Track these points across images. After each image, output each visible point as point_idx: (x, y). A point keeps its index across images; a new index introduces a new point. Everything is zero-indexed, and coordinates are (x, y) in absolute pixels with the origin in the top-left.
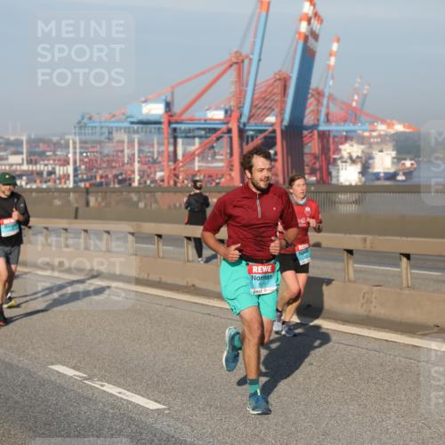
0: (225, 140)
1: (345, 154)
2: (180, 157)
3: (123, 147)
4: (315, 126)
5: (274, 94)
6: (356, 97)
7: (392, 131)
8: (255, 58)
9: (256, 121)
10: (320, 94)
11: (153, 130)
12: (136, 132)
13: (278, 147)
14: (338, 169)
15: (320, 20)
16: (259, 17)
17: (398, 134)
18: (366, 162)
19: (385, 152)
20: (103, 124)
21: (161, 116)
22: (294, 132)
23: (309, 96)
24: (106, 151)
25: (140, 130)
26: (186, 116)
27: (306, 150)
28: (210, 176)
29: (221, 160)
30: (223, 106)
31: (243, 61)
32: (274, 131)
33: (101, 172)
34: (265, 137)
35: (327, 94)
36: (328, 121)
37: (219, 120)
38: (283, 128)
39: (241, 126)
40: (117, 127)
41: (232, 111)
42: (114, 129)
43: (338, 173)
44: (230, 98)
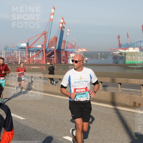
0: (42, 52)
1: (71, 56)
2: (30, 57)
3: (16, 54)
4: (64, 49)
5: (54, 42)
6: (74, 43)
7: (82, 51)
8: (49, 32)
9: (49, 48)
10: (65, 42)
11: (24, 50)
12: (19, 50)
13: (55, 54)
14: (69, 60)
15: (65, 24)
16: (50, 22)
17: (84, 52)
20: (11, 48)
21: (26, 47)
22: (59, 51)
23: (62, 42)
24: (12, 55)
26: (32, 47)
27: (62, 55)
28: (38, 62)
29: (41, 58)
30: (41, 44)
31: (46, 33)
32: (54, 51)
33: (10, 60)
34: (52, 52)
35: (67, 41)
36: (67, 48)
37: (40, 48)
38: (56, 50)
39: (46, 49)
41: (43, 45)
42: (14, 50)
44: (43, 42)
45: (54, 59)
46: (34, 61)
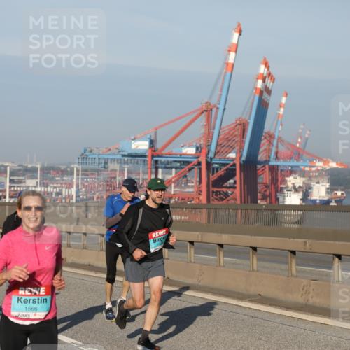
0: (196, 170)
1: (290, 185)
3: (116, 175)
4: (267, 162)
5: (235, 136)
6: (299, 140)
7: (328, 168)
8: (221, 107)
9: (220, 157)
10: (271, 136)
11: (139, 162)
12: (126, 163)
13: (237, 178)
14: (284, 196)
15: (273, 80)
16: (225, 75)
17: (332, 170)
18: (307, 190)
19: (321, 184)
20: (100, 156)
21: (146, 151)
22: (250, 166)
23: (263, 138)
24: (102, 177)
25: (129, 161)
26: (165, 151)
27: (260, 180)
28: (183, 199)
29: (192, 187)
30: (195, 144)
31: (211, 109)
32: (234, 165)
33: (97, 194)
34: (227, 170)
35: (276, 137)
36: (277, 158)
37: (191, 155)
38: (242, 162)
39: (209, 160)
40: (111, 159)
41: (201, 148)
42: (109, 160)
43: (284, 199)
44: (201, 138)
45: (233, 193)
46: (171, 198)
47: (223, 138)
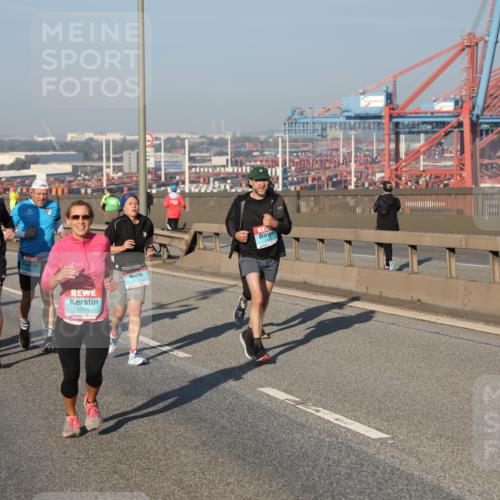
0: (455, 134)
2: (402, 156)
3: (339, 145)
8: (491, 39)
9: (492, 113)
11: (372, 126)
12: (353, 128)
20: (315, 120)
21: (382, 109)
24: (319, 151)
26: (410, 108)
28: (437, 177)
29: (450, 159)
30: (452, 96)
31: (477, 44)
33: (313, 174)
37: (448, 112)
39: (474, 119)
40: (331, 123)
41: (463, 102)
42: (328, 125)
44: (461, 87)
46: (419, 176)
47: (495, 86)
